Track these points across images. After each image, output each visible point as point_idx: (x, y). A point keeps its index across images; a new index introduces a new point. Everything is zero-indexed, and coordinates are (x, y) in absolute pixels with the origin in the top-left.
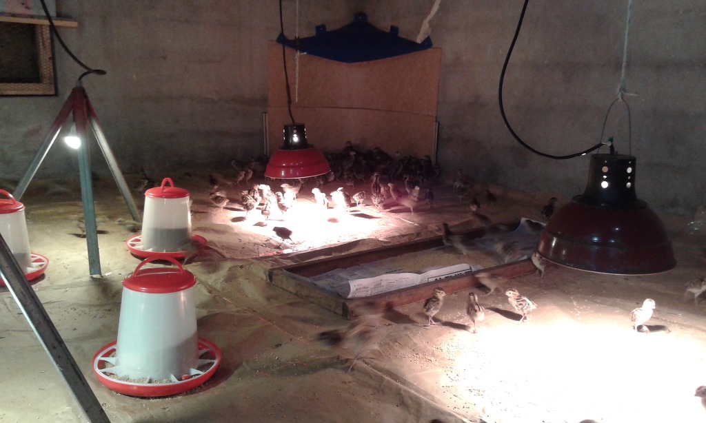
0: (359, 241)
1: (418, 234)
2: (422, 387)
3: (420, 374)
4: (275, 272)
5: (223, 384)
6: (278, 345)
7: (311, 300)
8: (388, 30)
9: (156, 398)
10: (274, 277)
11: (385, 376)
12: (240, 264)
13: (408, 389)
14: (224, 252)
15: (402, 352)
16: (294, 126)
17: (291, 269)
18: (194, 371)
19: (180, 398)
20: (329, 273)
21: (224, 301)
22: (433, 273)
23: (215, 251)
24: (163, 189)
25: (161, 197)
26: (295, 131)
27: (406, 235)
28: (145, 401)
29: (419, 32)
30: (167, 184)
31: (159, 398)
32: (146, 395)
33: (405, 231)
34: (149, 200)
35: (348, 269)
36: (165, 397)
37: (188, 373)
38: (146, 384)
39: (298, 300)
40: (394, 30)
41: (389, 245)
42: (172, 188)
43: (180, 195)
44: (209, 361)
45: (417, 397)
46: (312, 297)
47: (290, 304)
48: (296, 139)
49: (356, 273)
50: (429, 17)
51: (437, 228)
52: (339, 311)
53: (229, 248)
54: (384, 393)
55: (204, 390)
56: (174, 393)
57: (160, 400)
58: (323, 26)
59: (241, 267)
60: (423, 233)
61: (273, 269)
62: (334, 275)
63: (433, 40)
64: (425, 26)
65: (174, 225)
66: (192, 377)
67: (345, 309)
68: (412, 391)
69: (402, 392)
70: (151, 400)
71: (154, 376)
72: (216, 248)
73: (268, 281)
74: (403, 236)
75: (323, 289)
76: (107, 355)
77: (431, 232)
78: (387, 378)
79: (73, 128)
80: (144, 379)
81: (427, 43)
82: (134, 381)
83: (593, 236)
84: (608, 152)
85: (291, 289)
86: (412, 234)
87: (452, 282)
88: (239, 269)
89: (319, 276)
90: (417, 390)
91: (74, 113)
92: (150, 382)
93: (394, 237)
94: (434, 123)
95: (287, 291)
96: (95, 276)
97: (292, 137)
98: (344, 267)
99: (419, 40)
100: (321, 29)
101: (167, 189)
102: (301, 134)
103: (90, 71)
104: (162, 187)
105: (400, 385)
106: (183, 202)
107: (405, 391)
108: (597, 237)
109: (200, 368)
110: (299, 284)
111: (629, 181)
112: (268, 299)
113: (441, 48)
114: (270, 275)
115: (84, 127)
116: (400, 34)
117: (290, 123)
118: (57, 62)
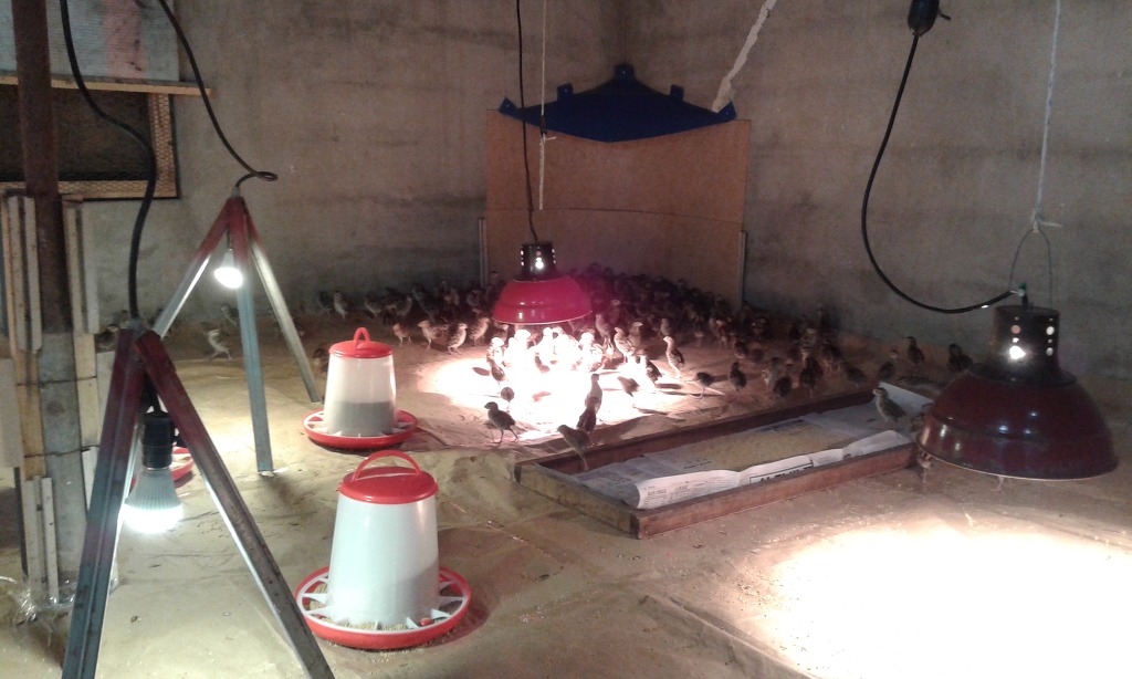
1: (725, 409)
2: (758, 638)
3: (753, 619)
4: (523, 467)
5: (477, 632)
6: (545, 577)
7: (582, 509)
8: (667, 92)
9: (388, 650)
10: (523, 475)
11: (706, 623)
12: (469, 454)
13: (740, 640)
14: (443, 436)
15: (723, 587)
16: (537, 245)
17: (548, 463)
18: (436, 614)
19: (420, 650)
20: (603, 470)
21: (456, 511)
22: (758, 471)
23: (430, 434)
24: (358, 343)
25: (353, 356)
26: (539, 253)
27: (707, 410)
29: (715, 96)
30: (362, 337)
31: (393, 650)
32: (374, 647)
34: (337, 362)
35: (628, 463)
36: (400, 649)
37: (429, 616)
38: (374, 631)
39: (561, 509)
40: (677, 91)
41: (685, 424)
42: (368, 343)
43: (382, 353)
44: (453, 599)
45: (754, 652)
46: (583, 506)
47: (551, 516)
48: (539, 264)
49: (639, 468)
50: (732, 74)
52: (626, 527)
53: (449, 430)
54: (705, 646)
55: (453, 640)
56: (411, 644)
57: (394, 653)
58: (569, 87)
59: (473, 459)
60: (731, 407)
61: (521, 464)
63: (738, 108)
64: (725, 89)
65: (372, 396)
66: (432, 622)
67: (631, 522)
68: (747, 644)
69: (731, 644)
70: (382, 654)
71: (385, 620)
72: (430, 431)
73: (514, 480)
74: (703, 411)
75: (597, 494)
76: (311, 590)
77: (745, 405)
78: (708, 624)
79: (229, 256)
80: (370, 625)
81: (728, 113)
82: (357, 627)
83: (1000, 425)
84: (1020, 303)
85: (550, 494)
86: (716, 408)
87: (785, 483)
88: (470, 461)
90: (753, 642)
91: (228, 234)
92: (379, 628)
93: (689, 412)
94: (740, 234)
95: (545, 496)
96: (265, 473)
97: (535, 261)
99: (716, 108)
100: (565, 91)
101: (361, 345)
102: (548, 257)
103: (253, 173)
104: (355, 341)
105: (724, 632)
106: (385, 364)
107: (735, 642)
108: (1006, 425)
109: (442, 609)
110: (562, 486)
111: (1050, 346)
112: (519, 506)
113: (749, 121)
114: (518, 473)
115: (245, 259)
116: (686, 99)
117: (532, 240)
118: (180, 149)
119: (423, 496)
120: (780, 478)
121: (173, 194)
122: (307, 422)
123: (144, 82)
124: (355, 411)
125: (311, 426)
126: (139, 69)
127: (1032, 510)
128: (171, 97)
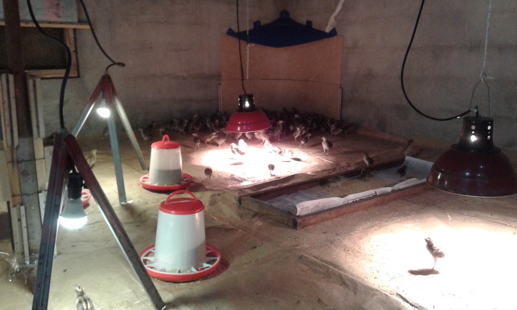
0: (294, 175)
1: (334, 170)
3: (352, 265)
4: (243, 198)
5: (224, 273)
6: (254, 248)
7: (270, 217)
8: (305, 23)
9: (183, 282)
10: (242, 201)
12: (217, 193)
13: (347, 274)
14: (204, 185)
15: (337, 250)
16: (246, 95)
17: (254, 196)
18: (205, 265)
19: (198, 282)
20: (278, 198)
21: (213, 219)
22: (351, 197)
23: (199, 184)
24: (164, 143)
25: (162, 148)
26: (247, 99)
28: (177, 285)
29: (327, 24)
30: (166, 139)
31: (186, 282)
32: (177, 281)
33: (325, 167)
34: (155, 151)
35: (290, 195)
37: (202, 266)
38: (177, 274)
40: (309, 23)
41: (315, 177)
42: (169, 142)
43: (175, 147)
44: (213, 258)
45: (353, 280)
46: (271, 215)
48: (247, 104)
49: (296, 197)
50: (335, 14)
51: (346, 165)
52: (291, 224)
53: (207, 182)
54: (330, 277)
57: (186, 284)
58: (259, 22)
59: (219, 195)
60: (337, 169)
61: (241, 196)
62: (281, 199)
63: (337, 30)
64: (332, 20)
65: (172, 167)
66: (204, 269)
67: (294, 222)
69: (342, 276)
70: (181, 284)
71: (182, 268)
73: (238, 204)
74: (324, 171)
75: (277, 209)
76: (147, 255)
77: (343, 167)
78: (331, 267)
79: (104, 102)
80: (175, 271)
81: (333, 33)
82: (169, 272)
83: (466, 172)
84: (475, 115)
85: (255, 210)
86: (330, 169)
87: (364, 203)
88: (217, 196)
89: (271, 200)
90: (352, 275)
91: (103, 92)
92: (179, 272)
93: (318, 172)
94: (339, 89)
95: (252, 211)
96: (123, 203)
97: (245, 103)
98: (288, 194)
99: (328, 30)
100: (257, 24)
101: (166, 143)
102: (251, 102)
103: (114, 64)
104: (163, 141)
105: (339, 271)
106: (177, 152)
107: (344, 275)
108: (469, 172)
109: (208, 262)
110: (261, 206)
111: (489, 135)
112: (241, 216)
113: (343, 36)
114: (240, 201)
115: (111, 104)
116: (314, 27)
117: (243, 93)
118: (79, 54)
119: (198, 211)
120: (361, 200)
121: (76, 75)
122: (141, 179)
123: (62, 23)
124: (164, 174)
125: (143, 181)
126: (59, 17)
127: (478, 213)
128: (74, 30)
